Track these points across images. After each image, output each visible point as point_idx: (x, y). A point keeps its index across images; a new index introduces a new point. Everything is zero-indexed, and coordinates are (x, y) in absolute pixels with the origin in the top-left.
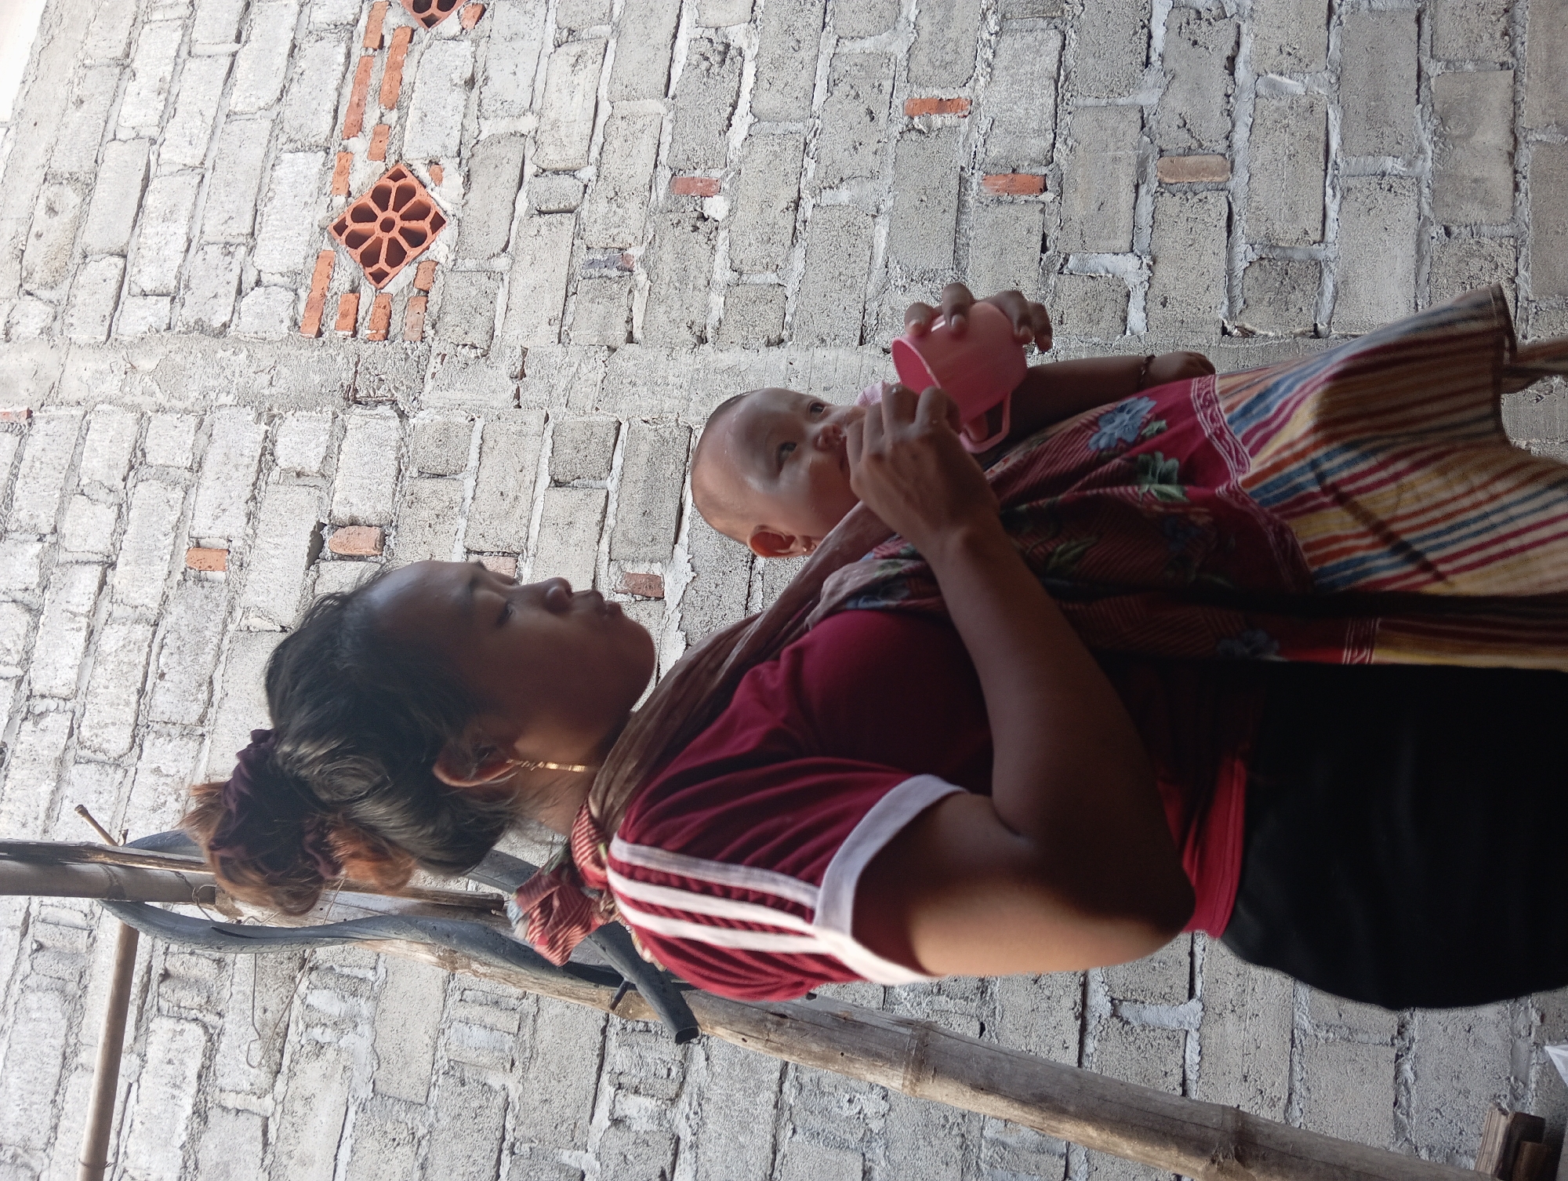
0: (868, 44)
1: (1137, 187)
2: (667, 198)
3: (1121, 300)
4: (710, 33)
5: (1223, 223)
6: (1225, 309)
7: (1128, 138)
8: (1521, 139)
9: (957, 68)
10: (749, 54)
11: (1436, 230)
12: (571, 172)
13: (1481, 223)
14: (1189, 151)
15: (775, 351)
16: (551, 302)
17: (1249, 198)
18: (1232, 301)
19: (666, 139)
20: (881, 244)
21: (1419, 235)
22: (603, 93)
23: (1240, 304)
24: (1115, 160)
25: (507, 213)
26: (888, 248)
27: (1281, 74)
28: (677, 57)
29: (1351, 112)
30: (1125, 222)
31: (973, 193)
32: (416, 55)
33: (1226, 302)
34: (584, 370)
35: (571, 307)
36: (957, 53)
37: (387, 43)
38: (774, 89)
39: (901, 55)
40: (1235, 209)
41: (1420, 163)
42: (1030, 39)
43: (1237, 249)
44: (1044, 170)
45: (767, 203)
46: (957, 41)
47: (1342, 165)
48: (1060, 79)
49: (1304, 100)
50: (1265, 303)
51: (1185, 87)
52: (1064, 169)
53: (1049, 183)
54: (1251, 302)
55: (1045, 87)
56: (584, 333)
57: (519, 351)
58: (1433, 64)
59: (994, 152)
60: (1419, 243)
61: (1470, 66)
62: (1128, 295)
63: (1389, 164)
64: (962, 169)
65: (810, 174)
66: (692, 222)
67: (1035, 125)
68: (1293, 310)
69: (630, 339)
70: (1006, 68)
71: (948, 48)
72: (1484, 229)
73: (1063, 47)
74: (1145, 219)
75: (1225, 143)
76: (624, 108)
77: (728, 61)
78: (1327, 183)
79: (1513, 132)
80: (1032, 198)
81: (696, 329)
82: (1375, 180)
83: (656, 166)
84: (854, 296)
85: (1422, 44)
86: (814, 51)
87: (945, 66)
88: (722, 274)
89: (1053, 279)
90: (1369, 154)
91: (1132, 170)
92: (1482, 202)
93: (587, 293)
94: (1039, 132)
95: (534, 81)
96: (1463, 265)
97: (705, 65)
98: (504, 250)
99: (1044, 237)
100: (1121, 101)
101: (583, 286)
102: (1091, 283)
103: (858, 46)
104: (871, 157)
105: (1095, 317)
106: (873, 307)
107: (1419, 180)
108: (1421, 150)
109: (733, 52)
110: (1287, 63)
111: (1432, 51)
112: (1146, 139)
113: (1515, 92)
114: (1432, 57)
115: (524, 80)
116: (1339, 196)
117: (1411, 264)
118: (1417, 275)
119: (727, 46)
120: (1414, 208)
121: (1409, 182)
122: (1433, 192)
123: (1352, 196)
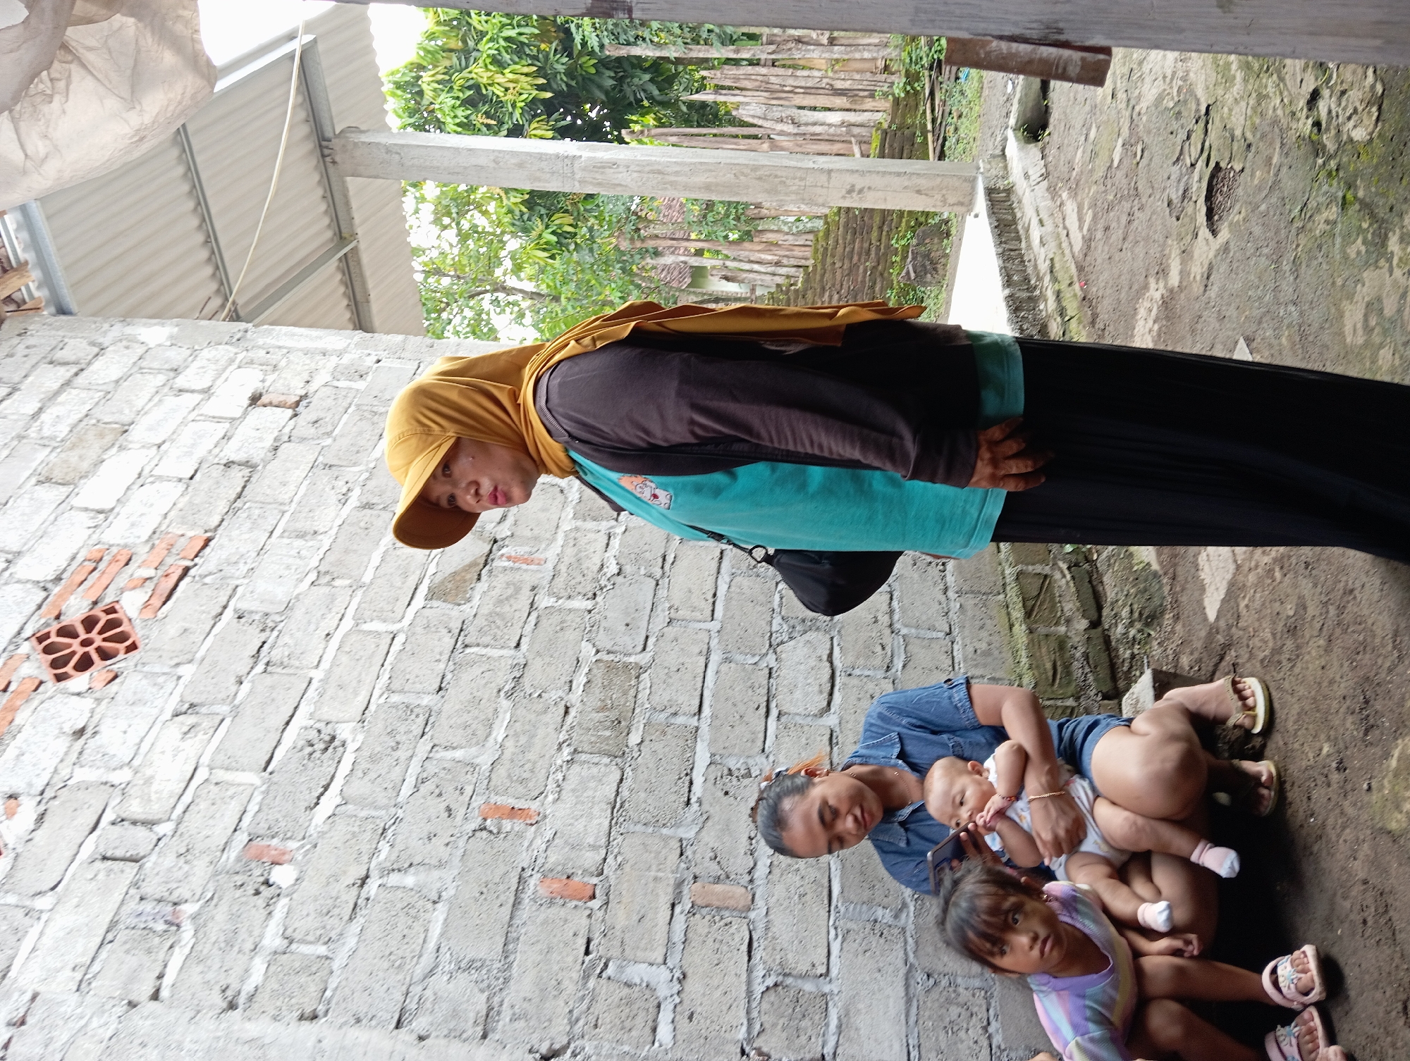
0: (458, 754)
1: (673, 906)
2: (238, 859)
3: (652, 1010)
4: (321, 725)
5: (744, 947)
6: (744, 1028)
7: (668, 862)
9: (531, 785)
10: (351, 747)
11: (920, 976)
12: (149, 824)
13: (957, 974)
14: (717, 880)
15: (306, 1025)
16: (83, 948)
17: (767, 929)
18: (750, 1022)
19: (253, 808)
20: (436, 930)
21: (907, 979)
22: (205, 760)
23: (757, 1027)
24: (656, 879)
25: (69, 854)
26: (442, 935)
28: (283, 741)
29: (848, 865)
30: (661, 936)
31: (530, 892)
32: (36, 703)
33: (745, 1023)
34: (95, 1023)
35: (104, 954)
36: (532, 771)
37: (11, 688)
38: (367, 778)
39: (486, 767)
40: (755, 937)
41: (904, 916)
42: (595, 770)
43: (755, 974)
44: (595, 880)
45: (336, 878)
46: (535, 763)
47: (842, 910)
48: (616, 806)
50: (779, 1027)
51: (718, 827)
52: (612, 882)
53: (597, 892)
54: (766, 1026)
55: (602, 810)
56: (108, 984)
57: (28, 996)
59: (553, 858)
60: (907, 986)
62: (659, 1006)
63: (879, 913)
64: (523, 869)
65: (383, 856)
66: (256, 886)
67: (591, 840)
68: (803, 1039)
69: (155, 996)
70: (573, 790)
71: (526, 767)
72: (959, 980)
73: (621, 780)
74: (678, 936)
75: (747, 878)
76: (220, 775)
77: (330, 750)
78: (831, 922)
80: (580, 904)
81: (229, 993)
82: (869, 925)
83: (235, 830)
84: (400, 977)
86: (409, 753)
87: (522, 781)
88: (272, 939)
89: (592, 983)
90: (864, 903)
91: (670, 890)
93: (125, 943)
94: (594, 847)
95: (142, 741)
96: (944, 1010)
97: (310, 749)
98: (53, 889)
99: (589, 942)
100: (665, 831)
101: (122, 936)
102: (626, 991)
103: (449, 754)
104: (443, 848)
105: (628, 1024)
106: (416, 990)
107: (904, 930)
108: (904, 905)
109: (336, 743)
112: (683, 865)
115: (133, 738)
116: (840, 937)
117: (901, 1004)
118: (907, 1015)
119: (333, 738)
120: (901, 954)
121: (896, 931)
122: (916, 942)
123: (851, 936)
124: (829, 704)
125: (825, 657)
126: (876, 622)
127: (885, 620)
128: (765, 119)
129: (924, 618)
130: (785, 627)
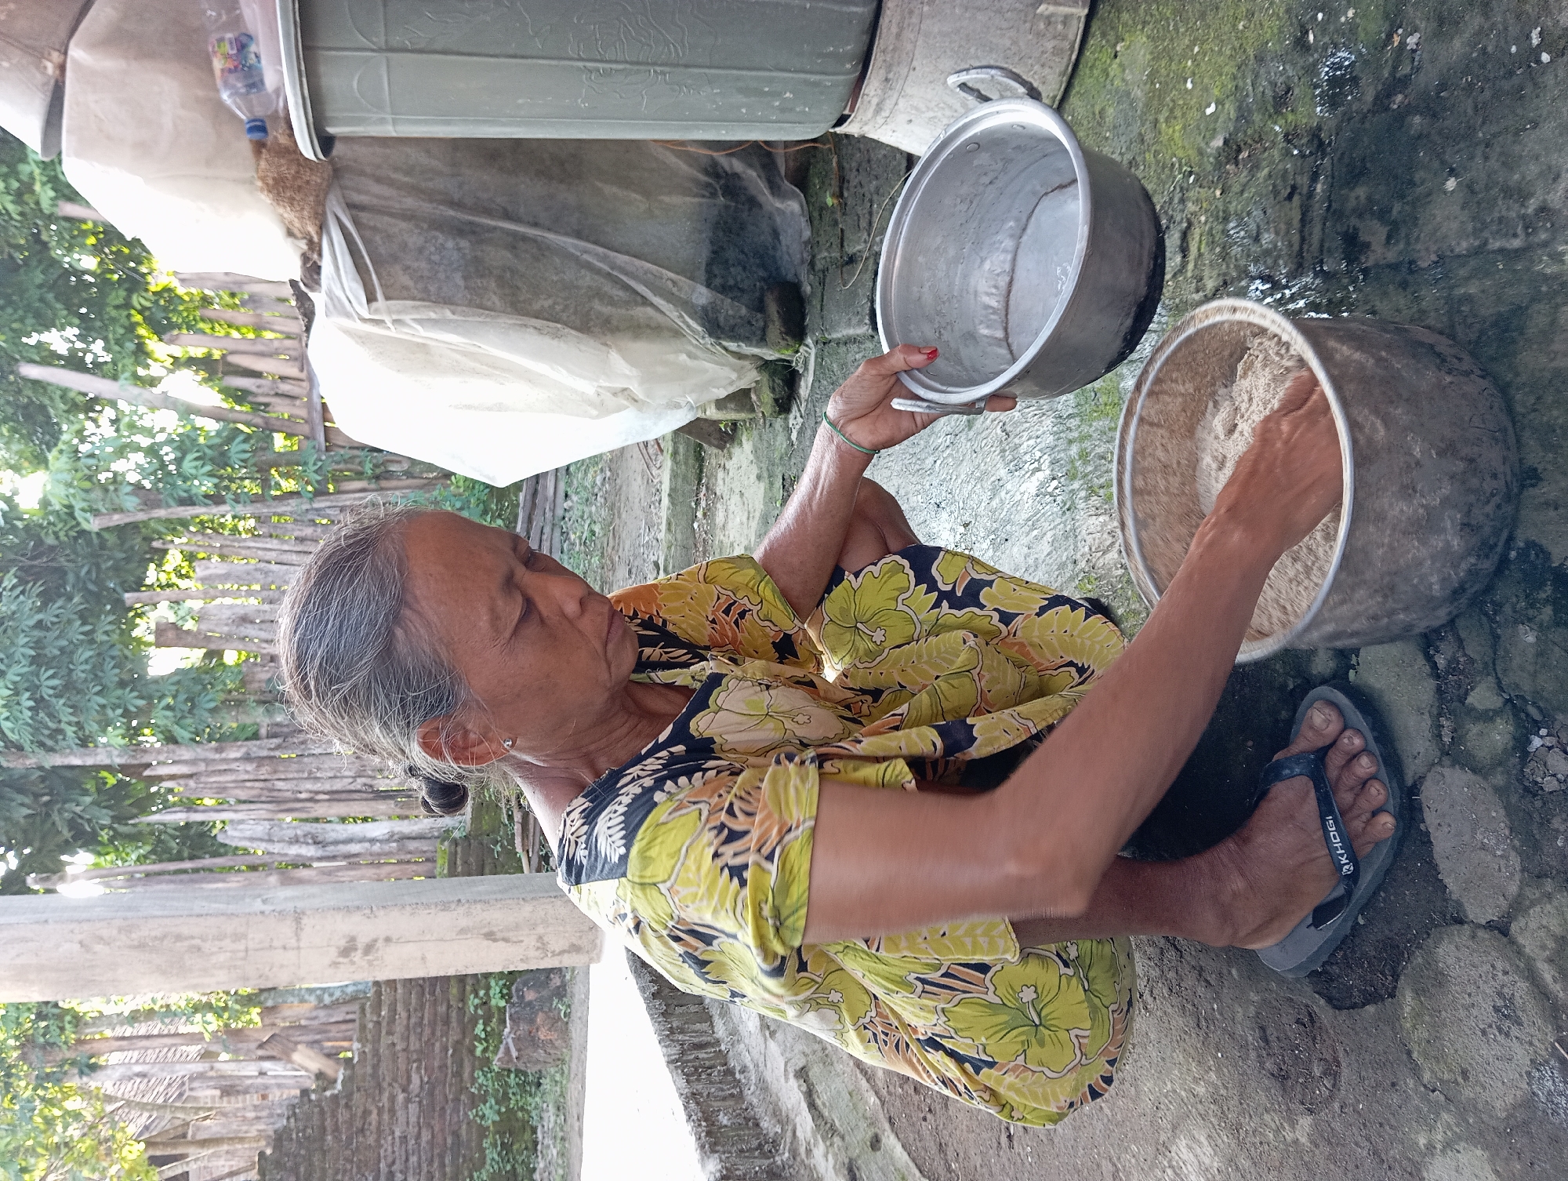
128: (270, 841)
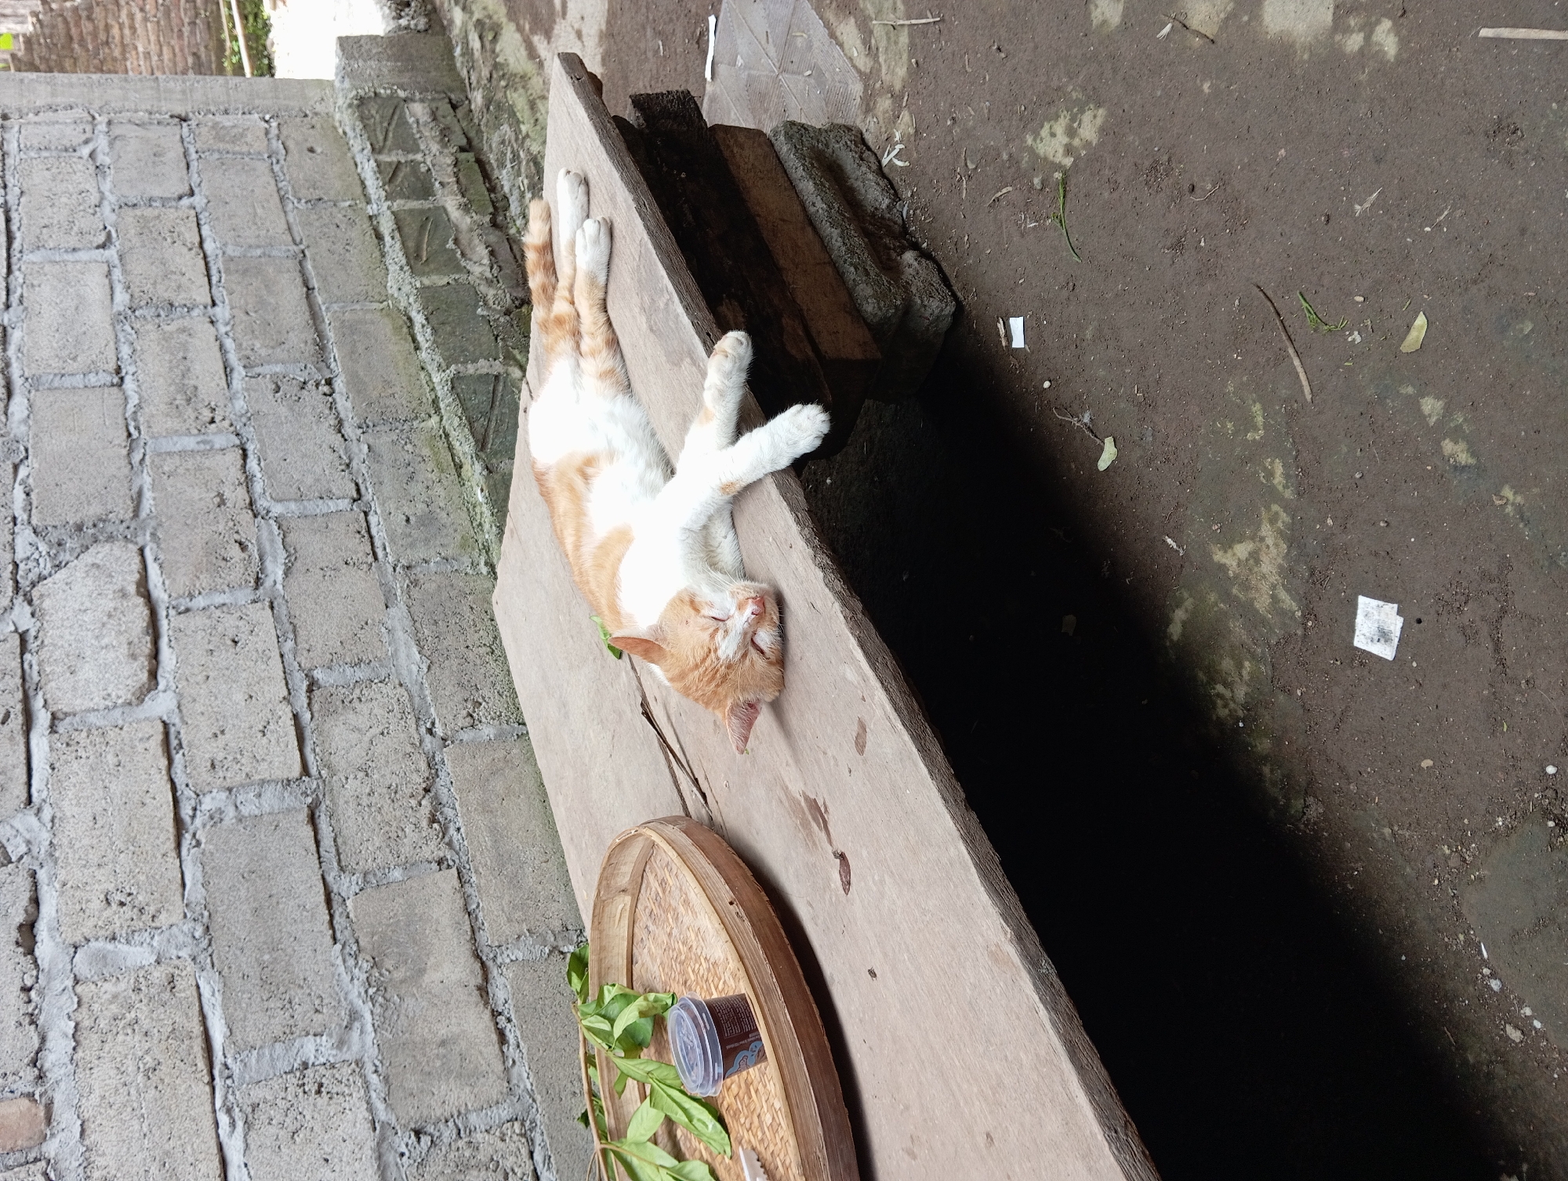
8: (490, 964)
11: (403, 1141)
13: (468, 1111)
21: (380, 1157)
27: (114, 938)
29: (236, 980)
41: (355, 1035)
47: (236, 1068)
49: (156, 974)
58: (345, 880)
60: (382, 1171)
61: (397, 874)
63: (309, 1048)
72: (473, 1118)
75: (31, 1074)
78: (218, 1104)
79: (478, 957)
82: (292, 1080)
85: (323, 853)
90: (276, 1040)
92: (459, 1076)
107: (359, 1064)
108: (354, 1016)
110: (120, 918)
111: (339, 861)
113: (466, 899)
114: (342, 869)
116: (240, 1124)
120: (363, 1113)
121: (346, 1070)
122: (386, 1080)
123: (262, 1117)
124: (153, 675)
125: (132, 589)
126: (222, 502)
127: (236, 496)
129: (309, 480)
130: (43, 548)
